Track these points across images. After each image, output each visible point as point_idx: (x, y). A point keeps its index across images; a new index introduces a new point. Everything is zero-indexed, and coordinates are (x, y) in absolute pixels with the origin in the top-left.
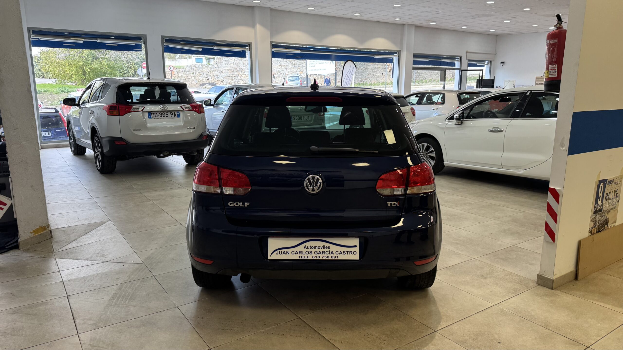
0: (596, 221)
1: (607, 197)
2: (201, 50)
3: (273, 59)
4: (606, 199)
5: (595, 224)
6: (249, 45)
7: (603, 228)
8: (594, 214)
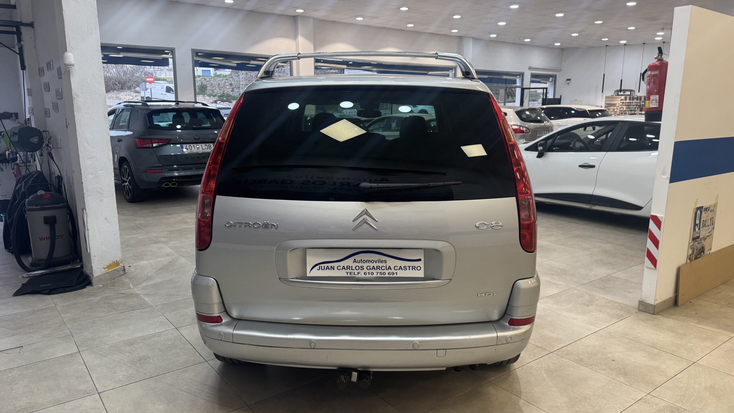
0: (694, 248)
1: (704, 225)
2: (235, 65)
4: (703, 227)
5: (693, 251)
7: (700, 255)
8: (692, 240)
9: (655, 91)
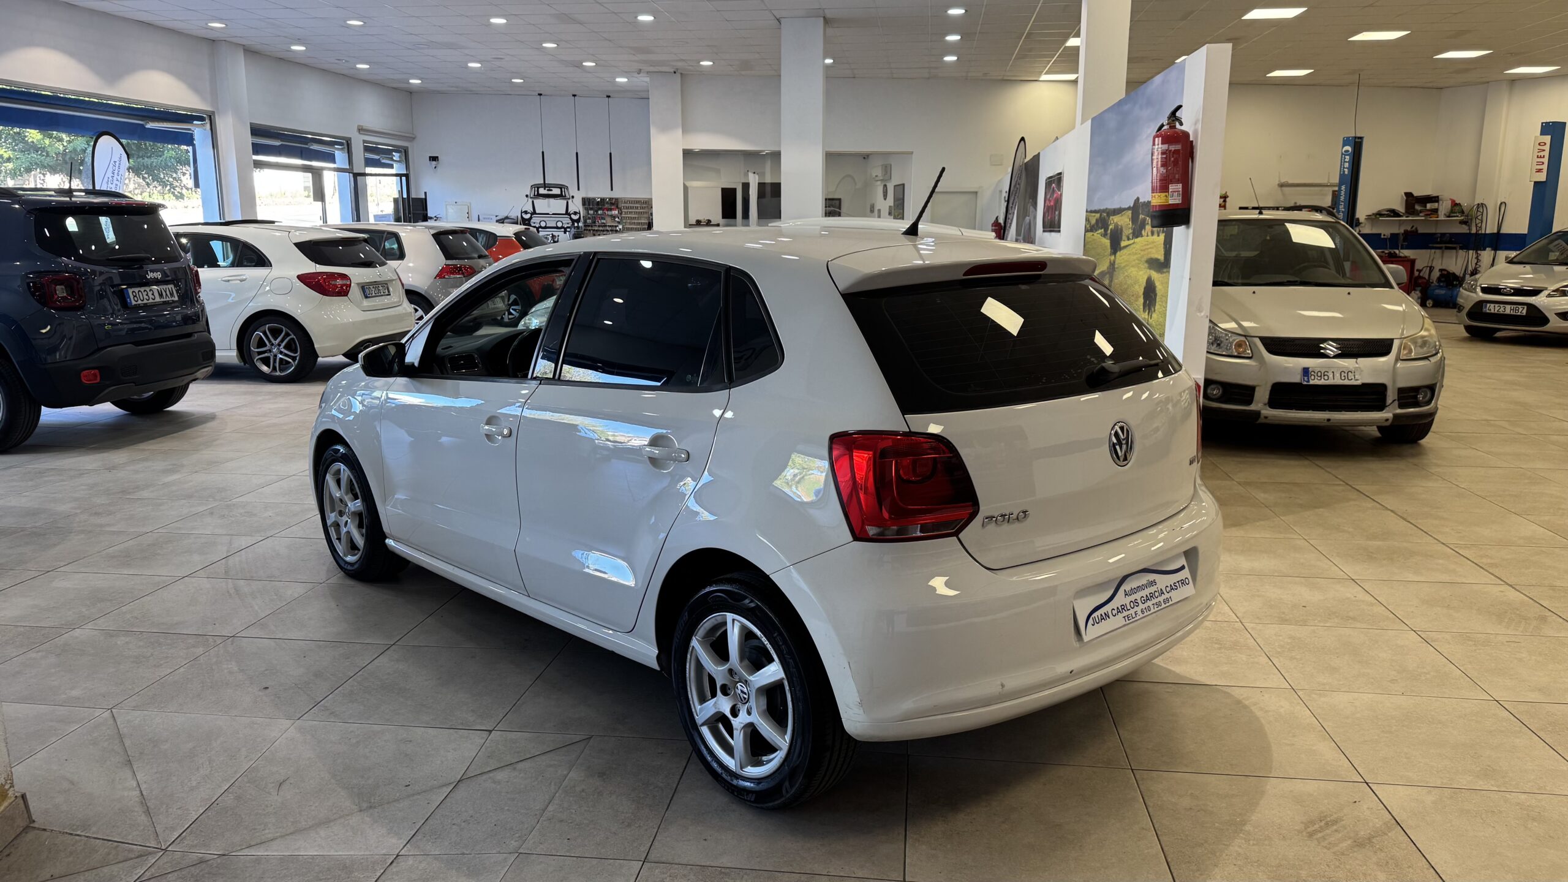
9: (1177, 176)
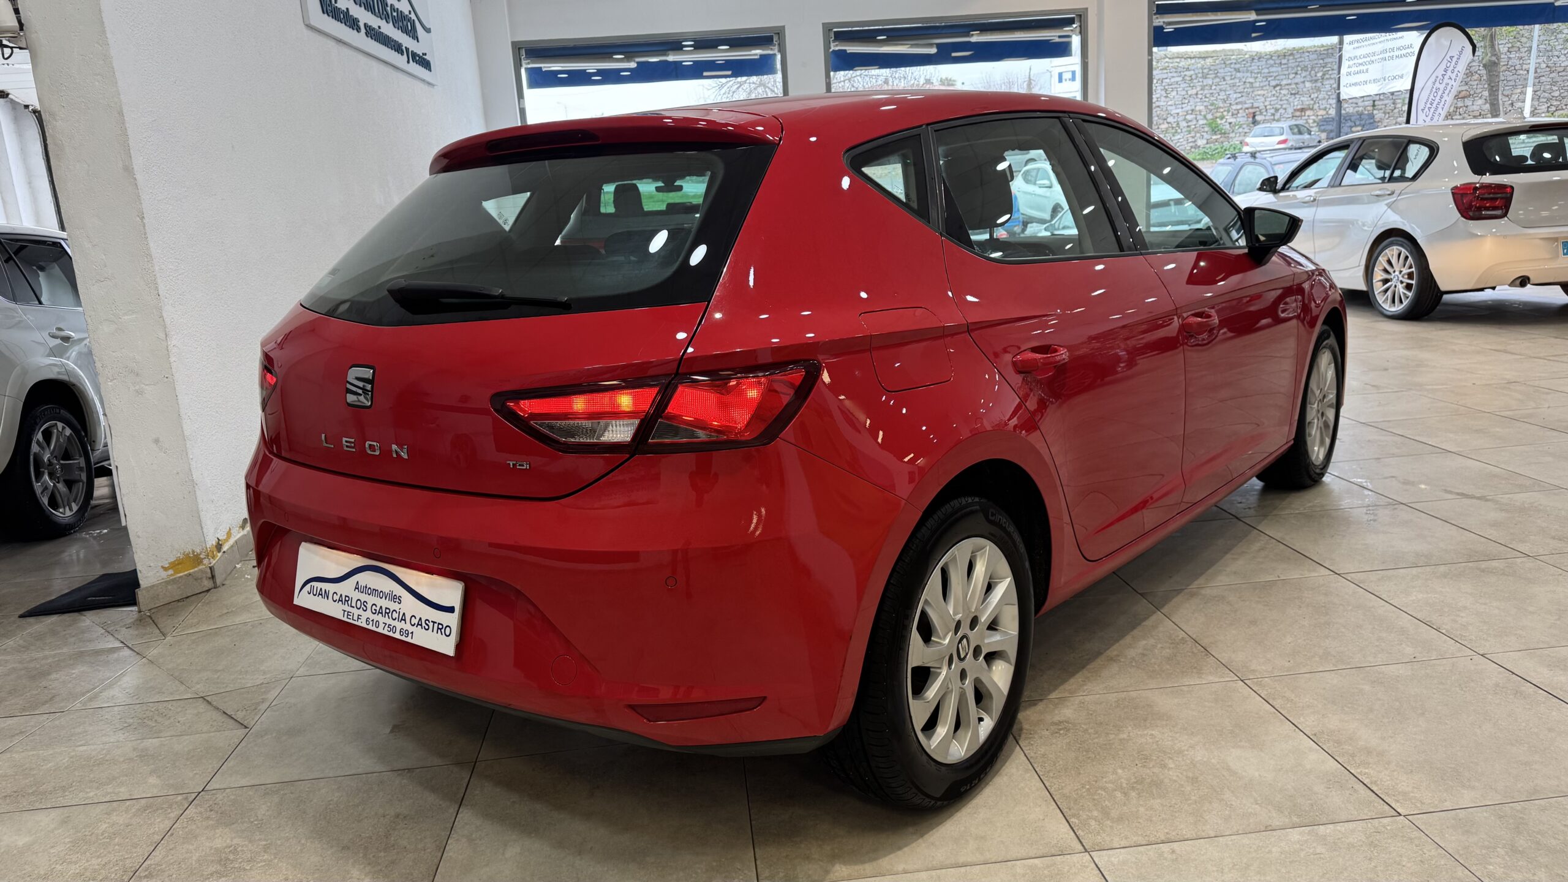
2: (934, 51)
3: (1155, 49)
6: (1080, 16)
